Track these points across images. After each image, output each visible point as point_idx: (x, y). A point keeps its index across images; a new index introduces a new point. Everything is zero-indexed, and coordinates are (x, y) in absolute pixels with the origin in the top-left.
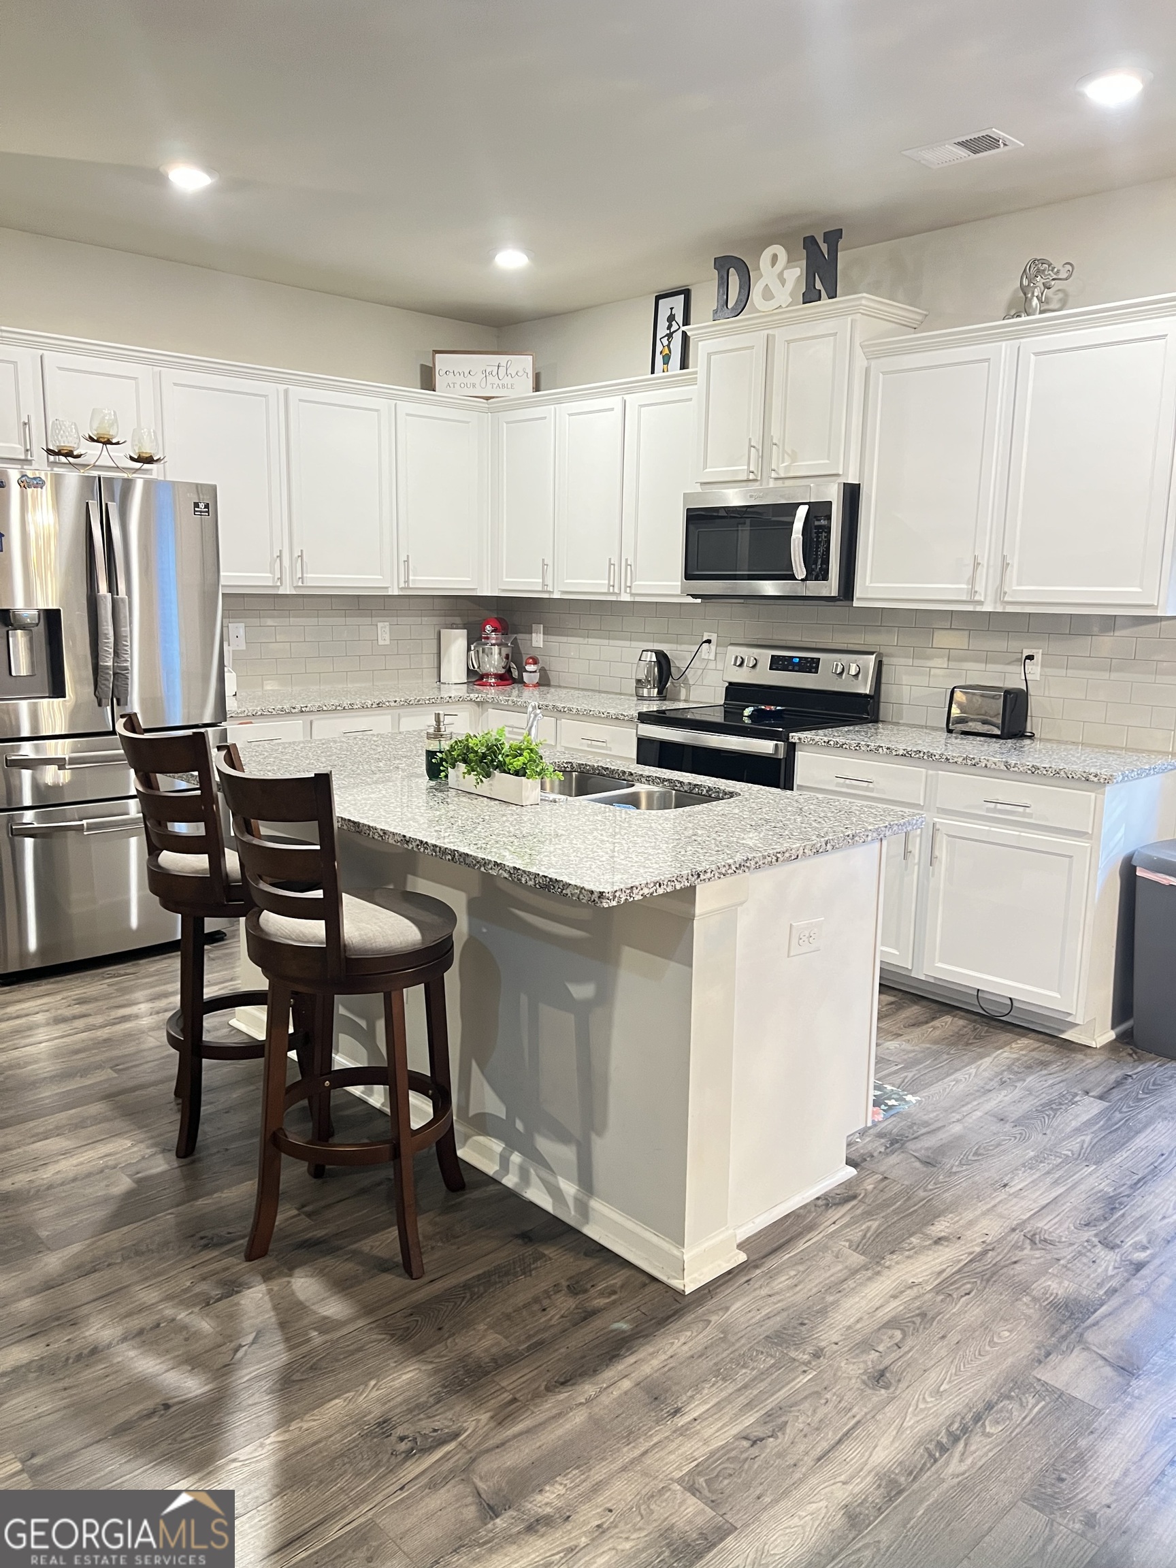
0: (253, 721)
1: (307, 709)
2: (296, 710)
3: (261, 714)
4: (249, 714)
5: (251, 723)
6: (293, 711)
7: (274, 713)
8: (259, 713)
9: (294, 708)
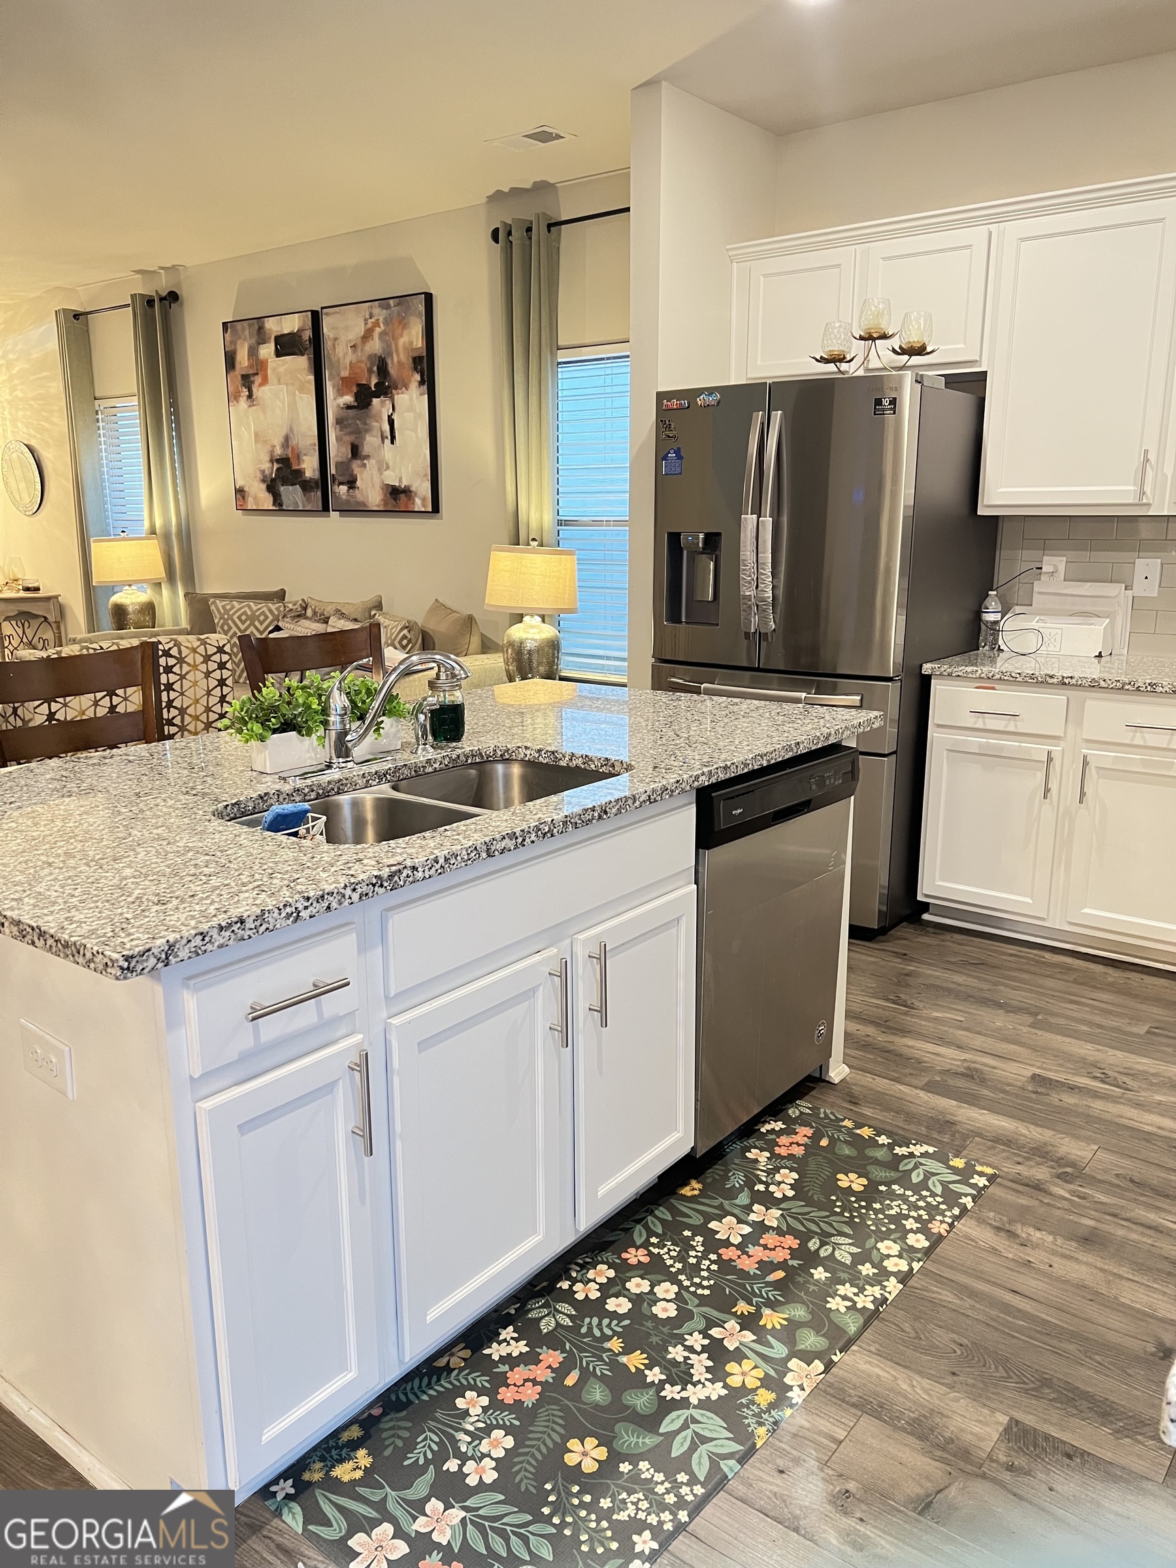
0: (995, 686)
1: (1074, 681)
2: (1055, 681)
3: (1000, 679)
4: (983, 675)
5: (993, 688)
6: (1051, 681)
7: (1020, 679)
8: (998, 676)
9: (1051, 677)
